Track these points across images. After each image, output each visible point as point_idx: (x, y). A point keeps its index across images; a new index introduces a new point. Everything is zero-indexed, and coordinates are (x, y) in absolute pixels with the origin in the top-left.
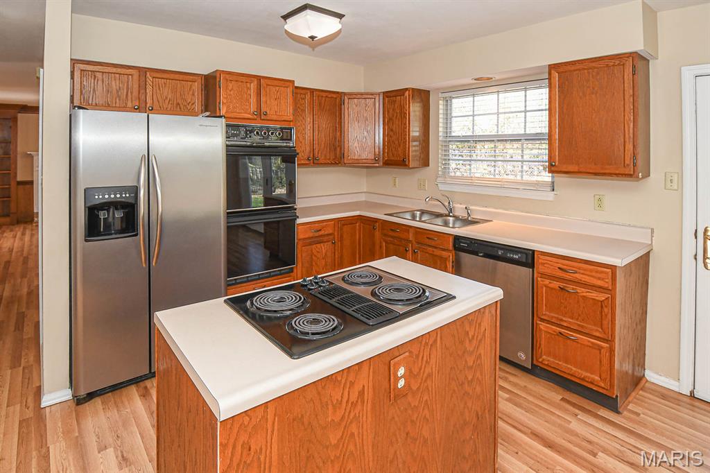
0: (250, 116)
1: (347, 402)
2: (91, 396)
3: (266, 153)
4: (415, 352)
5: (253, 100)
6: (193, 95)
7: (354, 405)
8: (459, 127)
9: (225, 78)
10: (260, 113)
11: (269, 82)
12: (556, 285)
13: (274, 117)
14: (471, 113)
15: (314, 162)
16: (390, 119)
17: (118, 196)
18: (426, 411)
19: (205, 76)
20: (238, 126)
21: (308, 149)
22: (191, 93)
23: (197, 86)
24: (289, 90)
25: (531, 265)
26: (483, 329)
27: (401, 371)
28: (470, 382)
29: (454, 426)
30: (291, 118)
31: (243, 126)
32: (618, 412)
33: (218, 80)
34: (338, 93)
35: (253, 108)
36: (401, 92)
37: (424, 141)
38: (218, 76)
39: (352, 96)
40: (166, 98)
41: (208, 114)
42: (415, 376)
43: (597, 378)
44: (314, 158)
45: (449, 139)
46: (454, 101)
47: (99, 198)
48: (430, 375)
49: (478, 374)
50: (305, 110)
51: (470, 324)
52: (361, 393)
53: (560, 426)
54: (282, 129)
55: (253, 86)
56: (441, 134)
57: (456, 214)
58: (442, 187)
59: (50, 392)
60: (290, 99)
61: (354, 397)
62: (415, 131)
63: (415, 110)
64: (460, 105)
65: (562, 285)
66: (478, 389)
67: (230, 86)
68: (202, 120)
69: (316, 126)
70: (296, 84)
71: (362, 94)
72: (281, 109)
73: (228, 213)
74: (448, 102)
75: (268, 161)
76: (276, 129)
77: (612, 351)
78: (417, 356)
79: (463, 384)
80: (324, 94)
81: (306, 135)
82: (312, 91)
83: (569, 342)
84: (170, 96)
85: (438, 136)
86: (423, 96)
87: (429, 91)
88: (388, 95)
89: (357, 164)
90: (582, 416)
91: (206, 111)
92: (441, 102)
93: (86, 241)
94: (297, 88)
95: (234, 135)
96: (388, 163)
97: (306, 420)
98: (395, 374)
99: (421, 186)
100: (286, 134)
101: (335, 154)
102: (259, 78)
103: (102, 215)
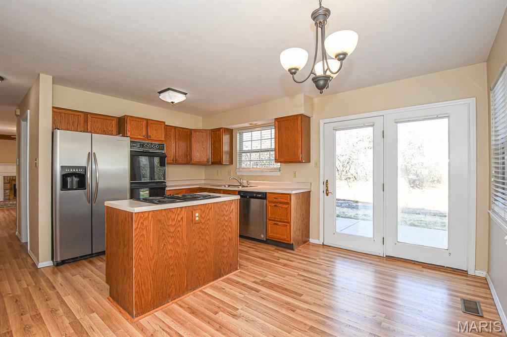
0: (142, 138)
1: (177, 220)
2: (63, 262)
3: (151, 155)
4: (203, 210)
5: (144, 130)
6: (112, 127)
7: (179, 221)
8: (247, 146)
9: (129, 119)
10: (148, 137)
11: (152, 122)
12: (273, 205)
13: (155, 139)
14: (251, 140)
15: (176, 162)
16: (214, 142)
17: (77, 170)
18: (207, 231)
19: (119, 118)
20: (136, 142)
21: (173, 156)
22: (111, 126)
23: (114, 123)
24: (163, 126)
25: (265, 198)
26: (232, 209)
27: (197, 215)
28: (226, 226)
29: (220, 240)
30: (163, 139)
31: (138, 142)
32: (293, 250)
33: (126, 120)
34: (189, 129)
35: (144, 133)
36: (219, 129)
37: (230, 152)
38: (126, 118)
39: (196, 131)
40: (98, 127)
41: (121, 135)
42: (203, 218)
43: (286, 237)
44: (176, 160)
45: (242, 152)
46: (244, 134)
47: (67, 171)
48: (209, 219)
49: (230, 224)
50: (171, 137)
51: (226, 205)
52: (182, 218)
53: (271, 255)
54: (159, 144)
55: (144, 123)
56: (238, 149)
57: (244, 185)
58: (238, 174)
59: (42, 262)
60: (163, 131)
61: (179, 219)
62: (226, 148)
63: (226, 138)
64: (246, 136)
65: (275, 204)
66: (230, 230)
67: (132, 123)
68: (119, 138)
69: (177, 145)
70: (166, 124)
71: (200, 130)
72: (158, 135)
73: (131, 183)
74: (241, 134)
75: (152, 159)
76: (155, 145)
77: (290, 226)
78: (204, 212)
79: (223, 226)
80: (181, 130)
81: (172, 149)
82: (175, 128)
83: (278, 226)
84: (100, 127)
85: (237, 150)
86: (230, 132)
87: (232, 130)
88: (213, 130)
89: (199, 164)
90: (280, 252)
91: (119, 134)
92: (238, 135)
93: (61, 190)
94: (166, 125)
95: (134, 146)
96: (213, 163)
97: (162, 221)
98: (195, 215)
99: (229, 174)
100: (161, 147)
101: (187, 159)
102: (147, 120)
103: (69, 179)
